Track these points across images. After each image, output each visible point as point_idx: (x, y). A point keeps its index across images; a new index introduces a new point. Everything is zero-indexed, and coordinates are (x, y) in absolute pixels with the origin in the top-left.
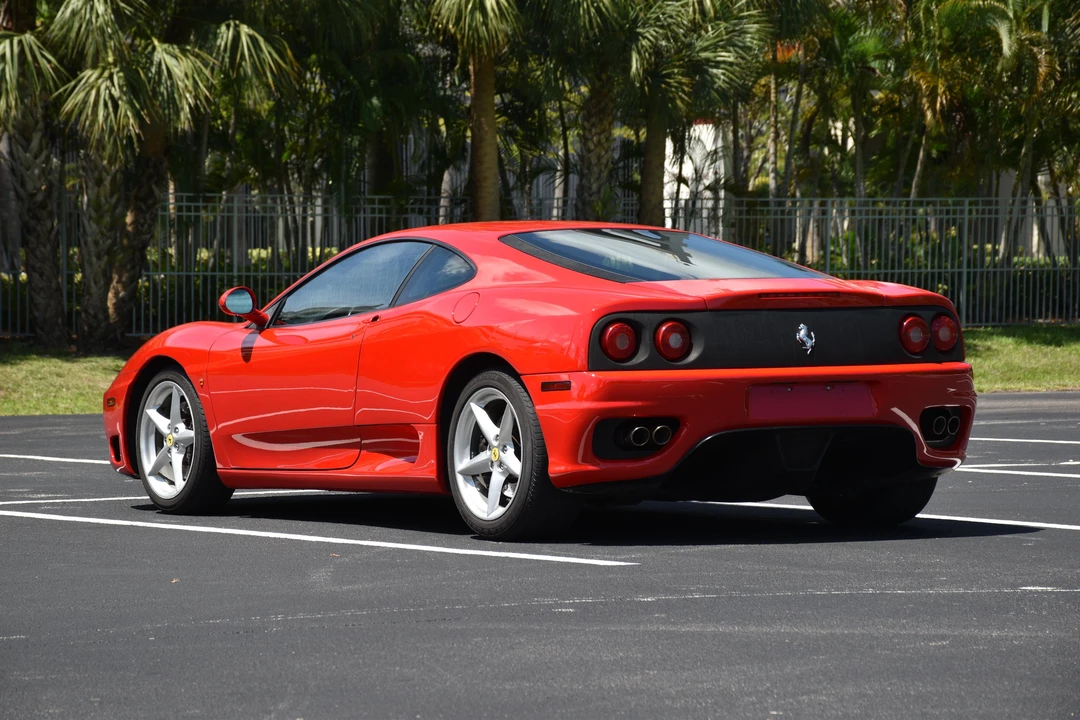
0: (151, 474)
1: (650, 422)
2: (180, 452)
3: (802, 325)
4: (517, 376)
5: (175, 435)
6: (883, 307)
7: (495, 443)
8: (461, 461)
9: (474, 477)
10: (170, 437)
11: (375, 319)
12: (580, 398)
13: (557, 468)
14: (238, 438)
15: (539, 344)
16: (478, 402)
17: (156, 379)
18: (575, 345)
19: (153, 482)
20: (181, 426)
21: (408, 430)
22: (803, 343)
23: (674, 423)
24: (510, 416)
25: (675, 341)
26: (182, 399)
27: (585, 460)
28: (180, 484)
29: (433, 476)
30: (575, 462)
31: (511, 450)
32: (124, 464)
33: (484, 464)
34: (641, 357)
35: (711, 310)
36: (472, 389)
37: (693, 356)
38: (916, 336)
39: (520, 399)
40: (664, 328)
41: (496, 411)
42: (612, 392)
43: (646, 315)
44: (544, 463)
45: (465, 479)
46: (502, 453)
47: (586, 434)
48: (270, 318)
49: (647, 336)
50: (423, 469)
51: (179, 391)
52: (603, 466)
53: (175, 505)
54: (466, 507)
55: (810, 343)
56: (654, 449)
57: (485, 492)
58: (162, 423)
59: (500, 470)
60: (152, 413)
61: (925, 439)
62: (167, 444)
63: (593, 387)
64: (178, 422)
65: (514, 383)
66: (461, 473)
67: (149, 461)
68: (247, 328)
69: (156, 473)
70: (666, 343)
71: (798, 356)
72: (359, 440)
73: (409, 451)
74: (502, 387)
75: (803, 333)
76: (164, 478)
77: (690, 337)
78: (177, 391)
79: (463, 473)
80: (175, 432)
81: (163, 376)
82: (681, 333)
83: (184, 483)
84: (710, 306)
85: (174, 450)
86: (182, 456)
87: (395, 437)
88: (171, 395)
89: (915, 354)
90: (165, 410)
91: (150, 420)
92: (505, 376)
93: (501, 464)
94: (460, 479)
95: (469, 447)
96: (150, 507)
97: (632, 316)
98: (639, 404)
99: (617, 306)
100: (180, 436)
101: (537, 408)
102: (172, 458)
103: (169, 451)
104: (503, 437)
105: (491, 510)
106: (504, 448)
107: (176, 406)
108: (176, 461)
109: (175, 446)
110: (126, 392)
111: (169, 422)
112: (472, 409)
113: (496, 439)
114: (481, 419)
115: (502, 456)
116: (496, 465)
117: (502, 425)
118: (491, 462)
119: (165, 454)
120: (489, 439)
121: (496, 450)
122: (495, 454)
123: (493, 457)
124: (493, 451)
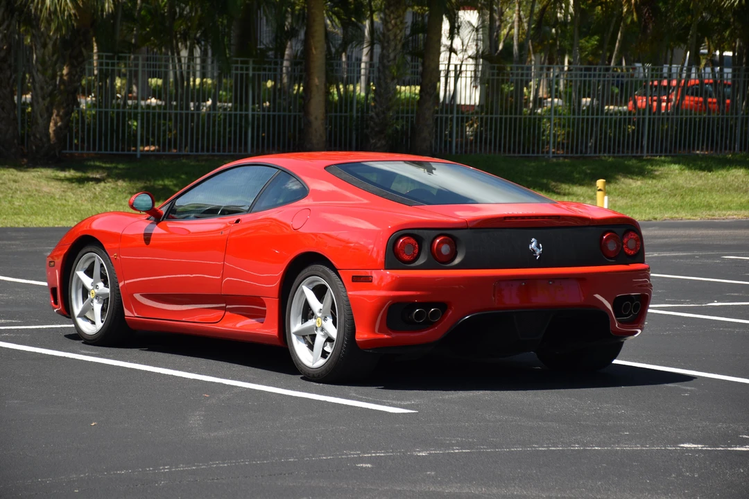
0: (79, 316)
1: (426, 305)
2: (99, 303)
3: (533, 239)
4: (335, 270)
5: (96, 290)
6: (589, 226)
7: (319, 315)
8: (295, 325)
9: (304, 337)
10: (93, 291)
11: (238, 221)
12: (379, 288)
13: (361, 335)
14: (137, 296)
15: (352, 245)
16: (308, 285)
17: (83, 251)
18: (377, 250)
19: (80, 321)
20: (101, 285)
21: (258, 300)
22: (534, 252)
23: (443, 307)
24: (330, 297)
25: (445, 249)
26: (102, 265)
27: (380, 331)
28: (99, 325)
29: (276, 334)
30: (373, 332)
31: (330, 320)
32: (59, 307)
33: (311, 328)
34: (421, 261)
35: (471, 228)
36: (303, 277)
37: (457, 261)
38: (612, 246)
39: (337, 287)
40: (438, 241)
41: (320, 292)
42: (401, 284)
43: (426, 231)
44: (352, 332)
45: (298, 338)
46: (323, 322)
47: (382, 312)
48: (164, 213)
49: (426, 246)
50: (269, 330)
51: (99, 260)
52: (394, 335)
53: (96, 339)
54: (298, 358)
55: (538, 252)
56: (429, 324)
57: (311, 347)
58: (87, 281)
59: (322, 333)
60: (81, 274)
61: (616, 317)
62: (90, 296)
63: (388, 279)
64: (98, 282)
65: (333, 274)
66: (295, 333)
67: (78, 307)
68: (148, 219)
69: (82, 315)
70: (439, 250)
71: (530, 261)
72: (224, 305)
73: (259, 315)
74: (324, 276)
75: (533, 245)
76: (88, 319)
77: (456, 248)
78: (98, 260)
79: (297, 334)
80: (96, 288)
81: (89, 249)
82: (449, 243)
83: (102, 325)
84: (470, 226)
85: (95, 301)
86: (101, 305)
87: (250, 305)
88: (94, 262)
89: (611, 258)
90: (89, 272)
91: (79, 279)
92: (327, 269)
93: (322, 329)
94: (294, 337)
95: (301, 316)
96: (78, 336)
97: (415, 232)
98: (419, 293)
99: (406, 224)
100: (100, 291)
101: (349, 293)
102: (94, 306)
103: (92, 301)
104: (325, 311)
105: (315, 361)
106: (325, 319)
107: (97, 270)
108: (97, 309)
109: (96, 298)
110: (62, 259)
111: (92, 281)
112: (303, 290)
113: (319, 311)
114: (310, 297)
115: (324, 324)
116: (319, 330)
117: (324, 302)
118: (316, 328)
119: (88, 303)
120: (315, 312)
121: (320, 319)
122: (318, 322)
123: (317, 324)
124: (318, 320)
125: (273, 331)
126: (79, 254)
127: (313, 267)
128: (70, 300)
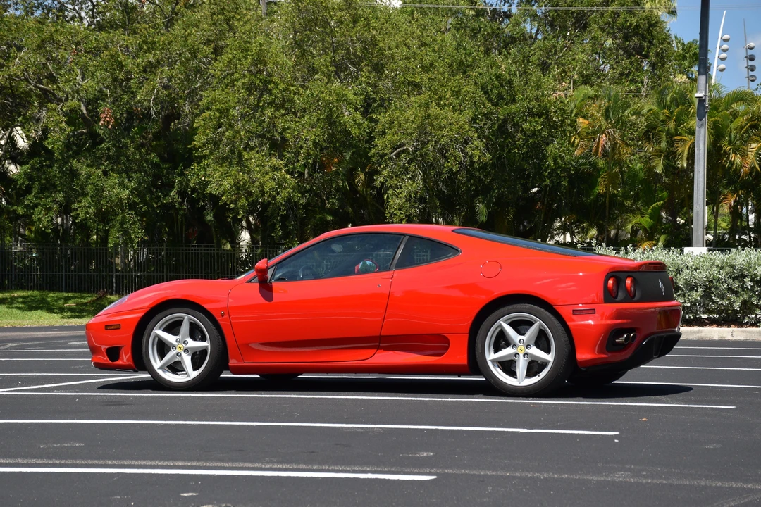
1: (629, 331)
2: (189, 355)
3: (660, 280)
7: (520, 344)
8: (490, 356)
10: (181, 346)
12: (602, 318)
13: (582, 355)
14: (252, 345)
17: (166, 312)
19: (163, 373)
20: (189, 340)
24: (536, 329)
26: (195, 324)
28: (193, 374)
29: (465, 362)
30: (593, 353)
32: (125, 359)
33: (508, 356)
34: (620, 296)
36: (502, 314)
37: (637, 296)
40: (628, 281)
42: (619, 315)
43: (621, 274)
44: (572, 354)
45: (495, 365)
46: (527, 350)
47: (601, 337)
48: (269, 277)
49: (622, 285)
51: (190, 318)
52: (612, 355)
53: (189, 386)
54: (499, 379)
55: (663, 289)
58: (170, 338)
59: (524, 358)
60: (161, 333)
62: (175, 351)
65: (546, 311)
66: (491, 361)
67: (156, 362)
68: (249, 282)
69: (166, 368)
71: (661, 296)
72: (378, 344)
74: (533, 312)
75: (660, 284)
78: (187, 318)
79: (493, 361)
80: (184, 343)
81: (176, 311)
82: (634, 283)
83: (196, 374)
85: (184, 355)
88: (181, 321)
90: (173, 330)
91: (157, 336)
93: (526, 355)
94: (490, 365)
95: (493, 344)
96: (157, 384)
97: (617, 274)
98: (625, 321)
99: (614, 268)
100: (188, 346)
101: (569, 323)
102: (182, 358)
103: (178, 354)
104: (529, 340)
105: (522, 380)
106: (528, 346)
107: (185, 328)
108: (187, 360)
109: (184, 351)
110: (138, 320)
111: (178, 337)
112: (501, 325)
113: (520, 341)
114: (509, 330)
115: (527, 351)
116: (521, 355)
117: (528, 334)
118: (517, 355)
119: (173, 357)
120: (514, 342)
121: (522, 348)
122: (521, 350)
123: (519, 352)
124: (519, 348)
125: (462, 359)
126: (159, 316)
127: (515, 306)
128: (144, 356)
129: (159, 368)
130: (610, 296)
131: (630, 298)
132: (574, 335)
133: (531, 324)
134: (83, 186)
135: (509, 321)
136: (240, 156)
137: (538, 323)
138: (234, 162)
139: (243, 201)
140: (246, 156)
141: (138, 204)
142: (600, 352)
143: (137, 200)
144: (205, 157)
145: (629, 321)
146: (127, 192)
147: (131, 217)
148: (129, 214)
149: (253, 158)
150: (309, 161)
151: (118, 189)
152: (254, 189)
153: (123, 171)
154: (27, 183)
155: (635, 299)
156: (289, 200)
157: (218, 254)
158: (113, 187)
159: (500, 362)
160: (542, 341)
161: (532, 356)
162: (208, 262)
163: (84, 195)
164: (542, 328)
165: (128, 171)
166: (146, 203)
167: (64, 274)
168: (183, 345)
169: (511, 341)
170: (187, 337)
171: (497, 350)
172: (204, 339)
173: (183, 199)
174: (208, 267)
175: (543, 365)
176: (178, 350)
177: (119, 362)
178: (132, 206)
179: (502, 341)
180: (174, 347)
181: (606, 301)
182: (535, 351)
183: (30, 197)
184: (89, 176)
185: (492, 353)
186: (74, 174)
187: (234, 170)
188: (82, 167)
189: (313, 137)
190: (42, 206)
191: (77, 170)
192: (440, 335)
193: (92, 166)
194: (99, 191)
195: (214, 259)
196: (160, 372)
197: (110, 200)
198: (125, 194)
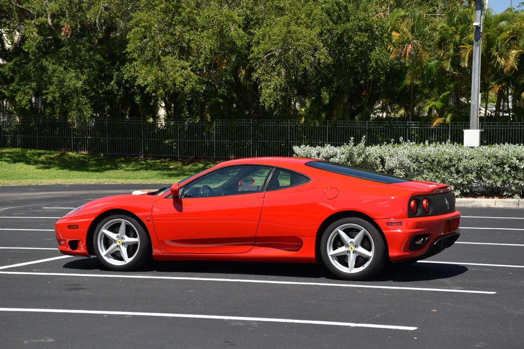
1: (424, 236)
2: (125, 247)
7: (351, 244)
8: (330, 252)
10: (120, 241)
12: (406, 228)
13: (393, 253)
14: (168, 242)
17: (110, 217)
18: (403, 210)
19: (107, 259)
20: (125, 237)
21: (295, 239)
22: (447, 205)
24: (362, 235)
26: (129, 226)
28: (128, 260)
29: (313, 257)
30: (400, 252)
32: (82, 252)
33: (343, 252)
34: (419, 213)
36: (338, 224)
37: (430, 211)
40: (424, 201)
42: (418, 225)
43: (420, 197)
44: (386, 252)
45: (334, 258)
48: (180, 194)
49: (420, 205)
51: (126, 223)
52: (412, 253)
54: (336, 268)
58: (112, 235)
60: (106, 231)
67: (103, 251)
69: (109, 255)
71: (447, 210)
72: (253, 242)
74: (359, 223)
77: (429, 205)
78: (124, 222)
79: (332, 256)
80: (122, 238)
81: (116, 217)
83: (130, 260)
85: (122, 247)
88: (120, 224)
90: (114, 230)
91: (104, 234)
93: (355, 252)
95: (333, 244)
97: (417, 198)
98: (421, 230)
99: (415, 193)
100: (125, 241)
101: (384, 231)
102: (121, 249)
103: (117, 246)
104: (357, 242)
105: (351, 270)
106: (356, 246)
107: (123, 228)
108: (124, 251)
109: (122, 244)
110: (90, 223)
111: (118, 235)
112: (338, 232)
113: (351, 242)
114: (344, 235)
115: (356, 249)
116: (352, 252)
117: (356, 237)
118: (348, 252)
119: (115, 248)
120: (347, 243)
121: (352, 247)
122: (351, 248)
123: (350, 250)
124: (350, 247)
125: (311, 254)
126: (104, 220)
127: (347, 219)
128: (95, 247)
129: (105, 256)
130: (412, 213)
131: (426, 213)
132: (387, 239)
133: (358, 231)
134: (50, 78)
135: (343, 229)
136: (159, 59)
137: (363, 230)
138: (155, 63)
139: (161, 91)
140: (163, 59)
141: (88, 91)
142: (405, 251)
143: (88, 88)
144: (135, 60)
145: (424, 229)
146: (81, 82)
147: (84, 99)
148: (82, 98)
149: (169, 61)
150: (207, 63)
151: (74, 80)
152: (169, 83)
153: (78, 67)
154: (11, 74)
155: (429, 214)
156: (193, 90)
157: (143, 125)
158: (71, 79)
159: (337, 257)
160: (365, 243)
161: (359, 253)
162: (137, 130)
163: (51, 84)
164: (365, 234)
165: (81, 67)
166: (93, 90)
167: (37, 136)
168: (121, 240)
169: (345, 243)
170: (124, 235)
171: (335, 248)
172: (135, 236)
173: (119, 87)
174: (137, 134)
175: (366, 259)
176: (118, 244)
177: (78, 251)
178: (84, 92)
179: (338, 242)
180: (115, 241)
181: (410, 216)
182: (361, 250)
183: (13, 85)
184: (54, 71)
185: (332, 250)
186: (44, 69)
187: (155, 69)
188: (49, 64)
189: (210, 46)
190: (22, 91)
191: (46, 67)
192: (296, 237)
193: (56, 64)
194: (61, 82)
195: (141, 128)
196: (105, 258)
197: (68, 88)
198: (80, 84)
